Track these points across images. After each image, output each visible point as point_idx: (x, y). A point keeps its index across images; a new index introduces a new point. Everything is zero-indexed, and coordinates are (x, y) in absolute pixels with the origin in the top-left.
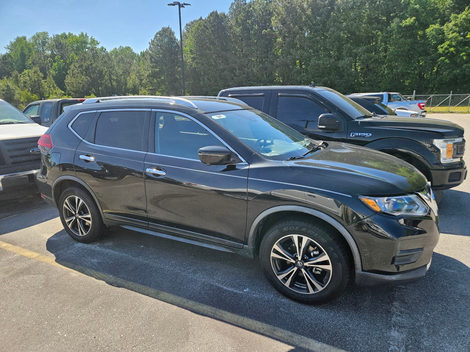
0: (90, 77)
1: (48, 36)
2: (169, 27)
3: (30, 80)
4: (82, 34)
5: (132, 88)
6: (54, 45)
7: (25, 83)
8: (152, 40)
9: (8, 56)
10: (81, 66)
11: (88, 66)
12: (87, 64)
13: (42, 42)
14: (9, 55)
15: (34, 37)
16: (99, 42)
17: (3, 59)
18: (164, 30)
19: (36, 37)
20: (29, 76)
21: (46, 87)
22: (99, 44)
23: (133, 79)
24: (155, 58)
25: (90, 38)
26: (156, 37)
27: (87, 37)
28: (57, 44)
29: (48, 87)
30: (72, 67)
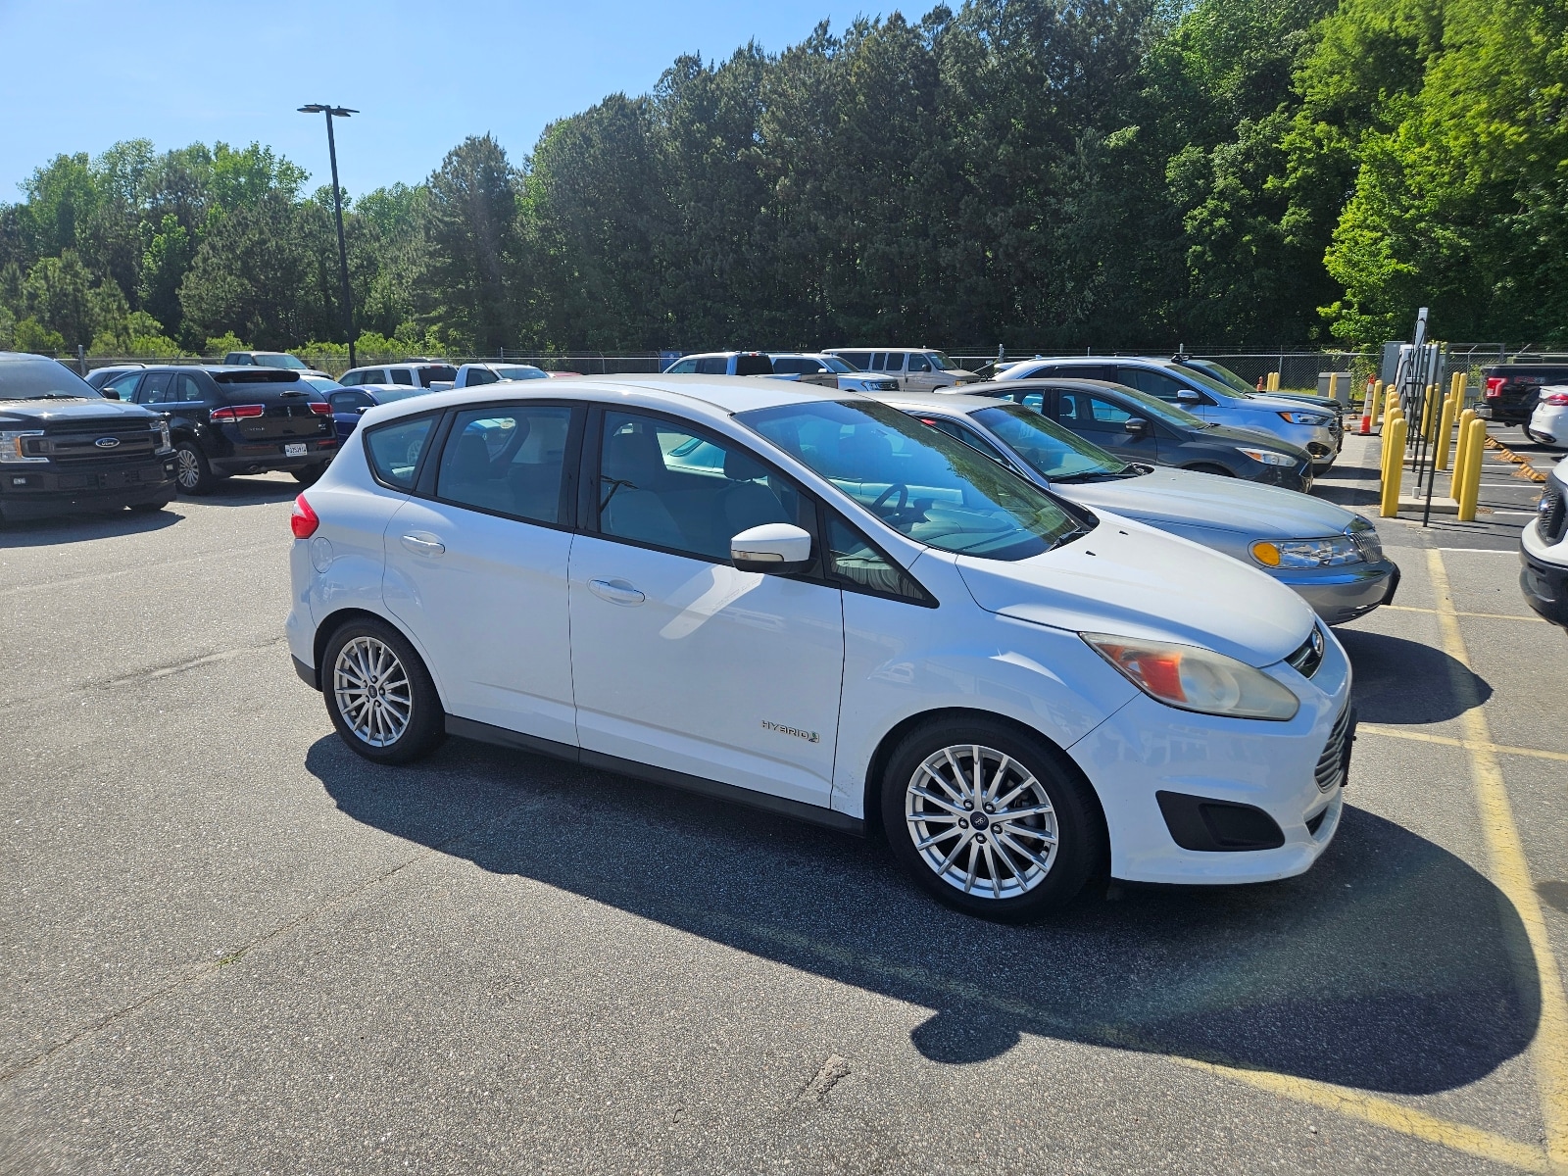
0: (253, 279)
1: (151, 152)
2: (488, 136)
3: (48, 290)
4: (255, 151)
5: (380, 315)
6: (161, 181)
7: (33, 296)
8: (434, 171)
9: (21, 213)
10: (231, 248)
11: (253, 246)
12: (249, 239)
13: (134, 170)
14: (22, 210)
15: (108, 157)
16: (307, 174)
17: (6, 221)
18: (470, 145)
19: (116, 156)
20: (46, 278)
21: (97, 310)
22: (306, 178)
23: (385, 288)
24: (439, 226)
25: (278, 161)
26: (448, 162)
27: (271, 157)
28: (172, 178)
29: (102, 309)
30: (204, 248)
